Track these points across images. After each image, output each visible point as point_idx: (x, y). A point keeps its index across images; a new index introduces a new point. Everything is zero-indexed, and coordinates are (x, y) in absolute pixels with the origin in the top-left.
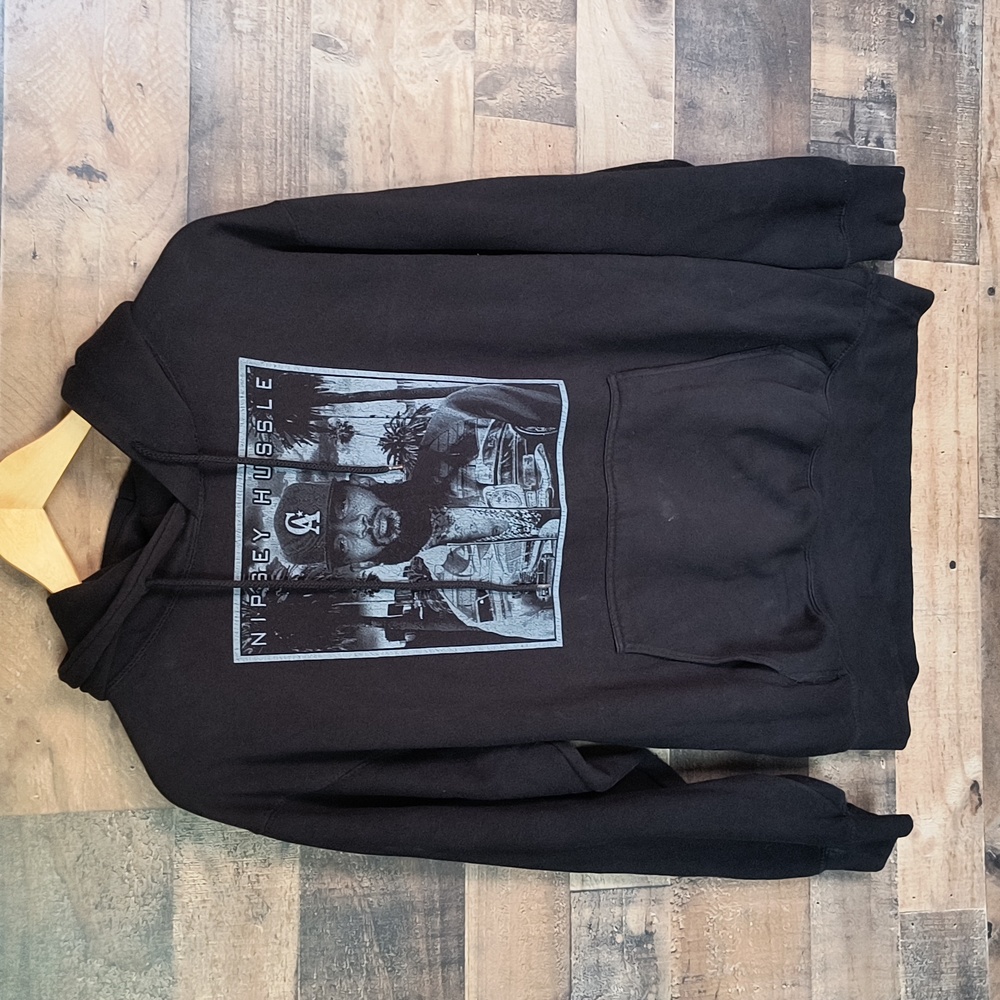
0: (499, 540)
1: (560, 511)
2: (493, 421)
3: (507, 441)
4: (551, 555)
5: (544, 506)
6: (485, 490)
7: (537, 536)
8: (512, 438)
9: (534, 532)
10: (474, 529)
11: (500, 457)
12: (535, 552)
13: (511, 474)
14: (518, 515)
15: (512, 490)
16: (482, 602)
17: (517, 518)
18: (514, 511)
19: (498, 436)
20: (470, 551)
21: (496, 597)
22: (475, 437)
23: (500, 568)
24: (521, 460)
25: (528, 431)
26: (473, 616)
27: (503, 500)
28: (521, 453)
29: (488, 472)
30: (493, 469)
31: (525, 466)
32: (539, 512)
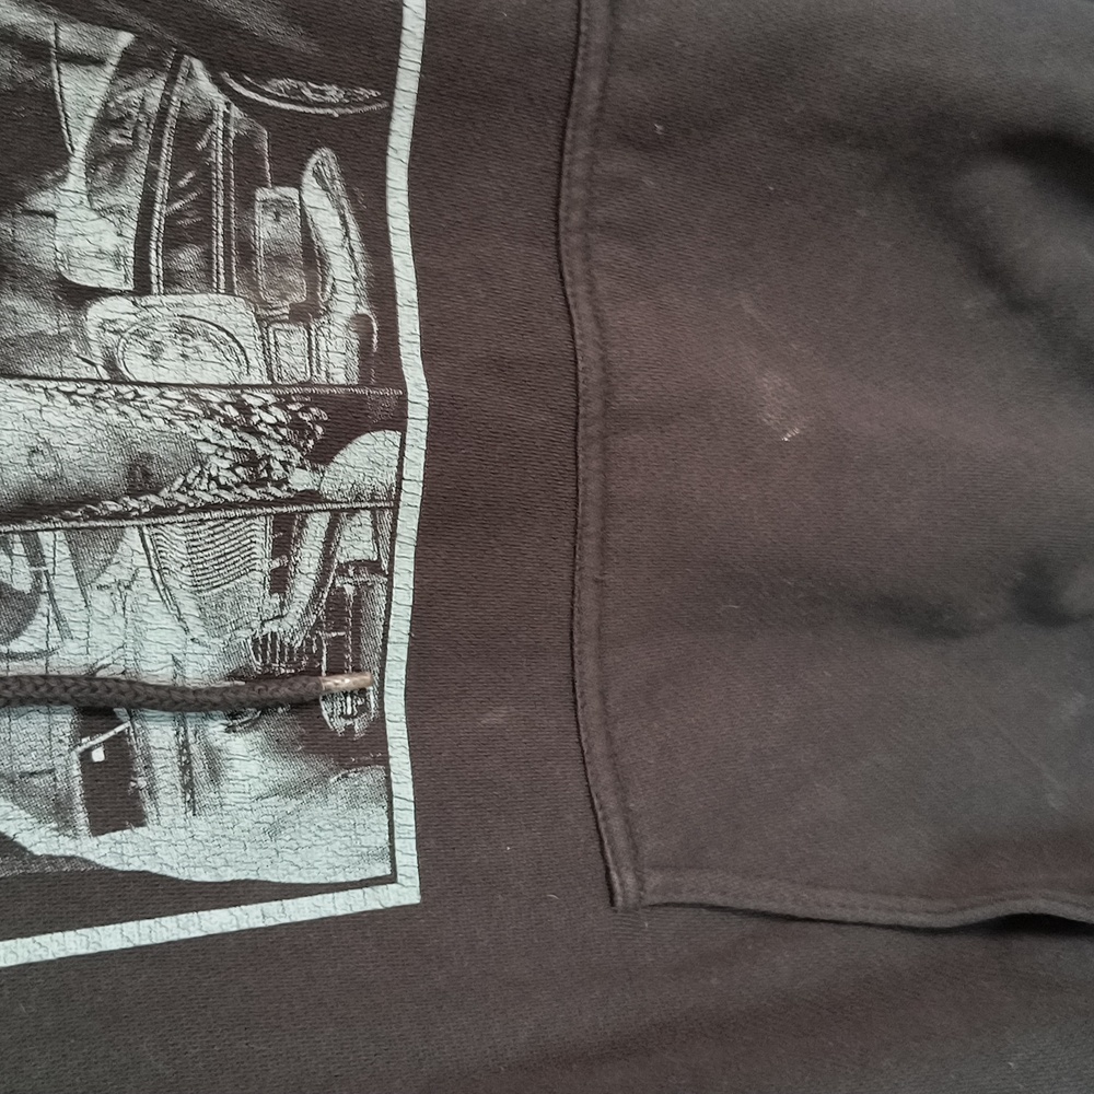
0: (157, 512)
1: (403, 401)
2: (125, 39)
3: (191, 129)
4: (374, 567)
5: (341, 379)
6: (97, 312)
7: (312, 497)
8: (208, 119)
9: (301, 480)
10: (47, 467)
11: (162, 188)
12: (308, 557)
13: (208, 256)
14: (232, 412)
15: (211, 314)
16: (98, 755)
17: (228, 423)
18: (215, 397)
19: (153, 104)
20: (35, 556)
21: (159, 735)
22: (48, 102)
23: (169, 622)
24: (247, 203)
25: (276, 93)
26: (59, 812)
27: (171, 352)
28: (247, 178)
29: (110, 242)
30: (131, 233)
31: (265, 229)
32: (318, 400)
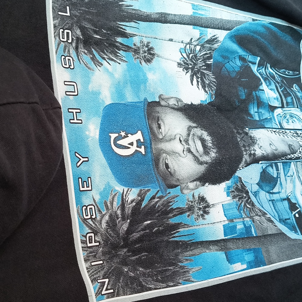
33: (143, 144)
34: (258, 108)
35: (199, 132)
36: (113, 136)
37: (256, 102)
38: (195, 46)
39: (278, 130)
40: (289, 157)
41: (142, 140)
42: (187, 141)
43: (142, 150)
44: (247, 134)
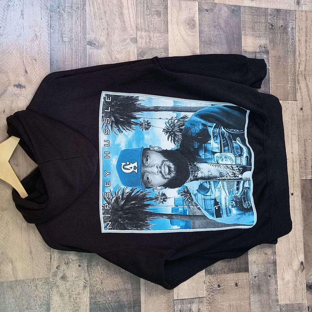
33: (137, 168)
34: (205, 153)
35: (168, 163)
36: (123, 164)
37: (204, 150)
38: (175, 120)
39: (215, 164)
40: (218, 179)
41: (137, 166)
42: (160, 167)
43: (136, 171)
44: (195, 165)
